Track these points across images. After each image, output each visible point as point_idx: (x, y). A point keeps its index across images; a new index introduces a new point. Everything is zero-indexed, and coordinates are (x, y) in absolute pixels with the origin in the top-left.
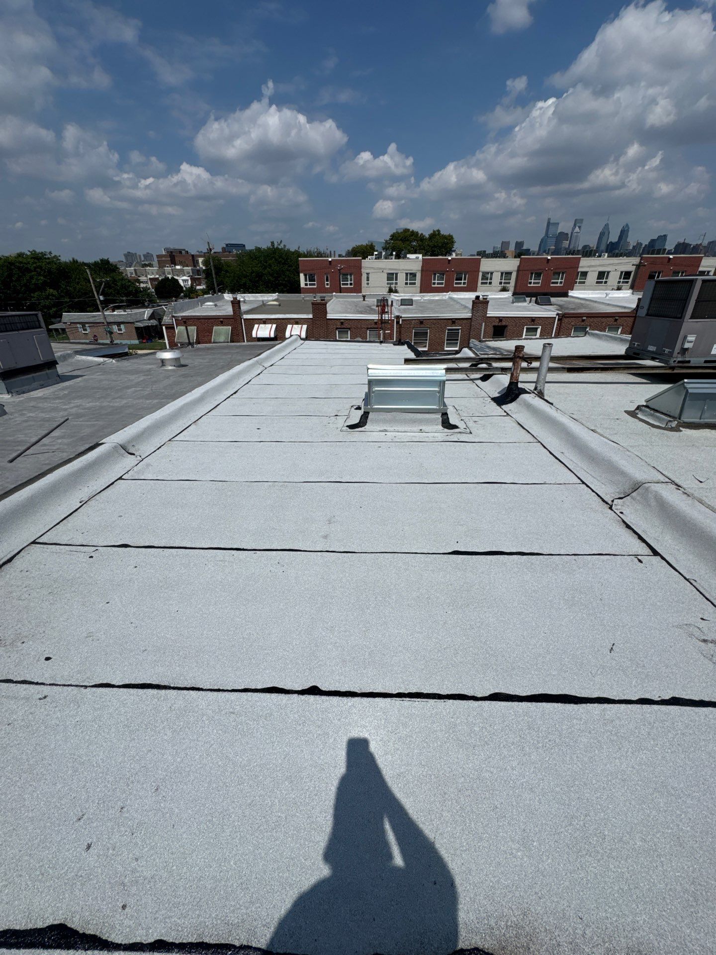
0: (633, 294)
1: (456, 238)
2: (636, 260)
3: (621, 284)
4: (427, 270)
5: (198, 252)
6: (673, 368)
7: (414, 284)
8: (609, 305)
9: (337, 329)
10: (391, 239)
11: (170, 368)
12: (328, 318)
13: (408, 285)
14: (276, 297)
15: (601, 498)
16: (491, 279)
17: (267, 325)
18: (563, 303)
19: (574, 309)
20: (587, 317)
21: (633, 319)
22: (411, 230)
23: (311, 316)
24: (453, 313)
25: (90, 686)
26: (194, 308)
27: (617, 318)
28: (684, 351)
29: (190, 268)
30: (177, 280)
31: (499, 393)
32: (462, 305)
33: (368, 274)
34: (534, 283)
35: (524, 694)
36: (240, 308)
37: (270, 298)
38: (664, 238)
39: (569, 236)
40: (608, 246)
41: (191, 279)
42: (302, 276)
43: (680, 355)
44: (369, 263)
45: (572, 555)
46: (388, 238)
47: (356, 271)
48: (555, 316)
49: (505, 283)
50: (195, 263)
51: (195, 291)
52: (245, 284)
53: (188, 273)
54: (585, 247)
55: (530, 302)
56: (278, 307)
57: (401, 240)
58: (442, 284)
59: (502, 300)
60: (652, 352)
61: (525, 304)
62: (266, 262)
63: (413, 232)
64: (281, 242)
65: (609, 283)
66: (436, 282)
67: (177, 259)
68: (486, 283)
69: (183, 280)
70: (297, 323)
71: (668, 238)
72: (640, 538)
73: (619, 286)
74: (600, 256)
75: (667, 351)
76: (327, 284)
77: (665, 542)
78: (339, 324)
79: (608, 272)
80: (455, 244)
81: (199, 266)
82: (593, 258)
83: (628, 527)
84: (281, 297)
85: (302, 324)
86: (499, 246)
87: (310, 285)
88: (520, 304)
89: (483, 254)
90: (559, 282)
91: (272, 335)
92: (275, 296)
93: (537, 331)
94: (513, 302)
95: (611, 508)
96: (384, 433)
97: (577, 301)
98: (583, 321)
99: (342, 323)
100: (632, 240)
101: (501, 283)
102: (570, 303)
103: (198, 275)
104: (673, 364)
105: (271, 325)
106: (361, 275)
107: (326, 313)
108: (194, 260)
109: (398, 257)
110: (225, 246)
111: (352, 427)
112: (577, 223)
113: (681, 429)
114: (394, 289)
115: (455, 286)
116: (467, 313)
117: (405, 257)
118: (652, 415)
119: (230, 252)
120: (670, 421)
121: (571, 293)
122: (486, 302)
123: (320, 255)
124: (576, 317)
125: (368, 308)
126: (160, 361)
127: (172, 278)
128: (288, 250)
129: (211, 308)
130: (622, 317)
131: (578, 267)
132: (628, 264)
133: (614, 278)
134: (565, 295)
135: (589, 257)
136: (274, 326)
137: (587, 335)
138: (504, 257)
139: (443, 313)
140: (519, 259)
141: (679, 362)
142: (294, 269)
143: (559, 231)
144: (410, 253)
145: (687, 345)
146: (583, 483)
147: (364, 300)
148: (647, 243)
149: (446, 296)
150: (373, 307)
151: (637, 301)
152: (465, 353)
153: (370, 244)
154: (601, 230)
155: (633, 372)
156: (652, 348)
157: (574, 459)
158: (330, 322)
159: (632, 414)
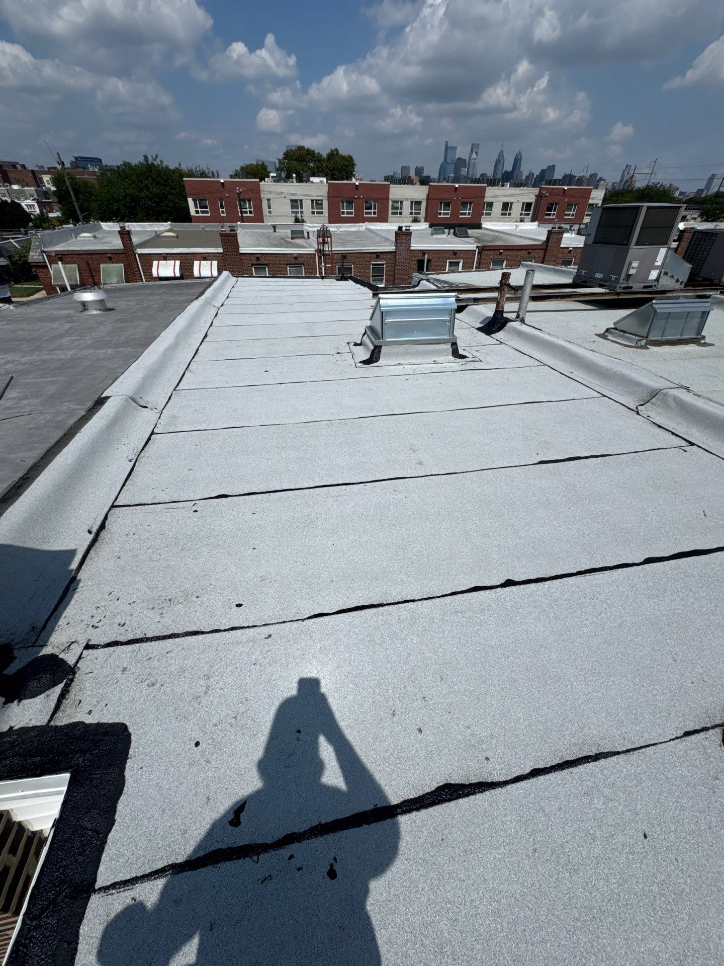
0: (539, 226)
1: (356, 160)
2: (536, 191)
3: (523, 216)
4: (334, 196)
5: (37, 166)
6: (618, 294)
7: (322, 213)
8: (521, 237)
9: (253, 265)
10: (285, 158)
11: (95, 312)
12: (241, 252)
13: (315, 215)
14: (169, 227)
15: (626, 407)
16: (401, 209)
17: (169, 262)
18: (480, 235)
19: (490, 242)
20: (504, 250)
21: (543, 251)
22: (306, 148)
23: (220, 250)
24: (376, 246)
25: (306, 619)
26: (67, 241)
27: (530, 250)
28: (629, 276)
29: (33, 188)
30: (19, 204)
31: (481, 323)
32: (382, 237)
33: (269, 200)
34: (444, 214)
35: (667, 555)
36: (131, 240)
37: (163, 227)
38: (552, 168)
39: (467, 162)
40: (503, 174)
41: (37, 202)
42: (190, 201)
43: (624, 282)
44: (267, 186)
45: (634, 452)
46: (281, 156)
47: (255, 196)
48: (475, 249)
49: (415, 213)
50: (38, 183)
51: (48, 220)
52: (118, 210)
53: (32, 195)
54: (483, 175)
55: (449, 234)
56: (176, 239)
57: (296, 159)
58: (351, 213)
59: (419, 232)
60: (600, 279)
61: (444, 236)
62: (141, 182)
63: (308, 150)
64: (157, 156)
65: (512, 215)
66: (345, 211)
67: (10, 175)
68: (396, 213)
69: (27, 205)
70: (205, 259)
71: (556, 168)
72: (674, 434)
73: (521, 218)
74: (503, 186)
75: (614, 277)
76: (223, 212)
77: (695, 434)
78: (254, 259)
79: (512, 203)
80: (356, 167)
81: (45, 186)
82: (497, 188)
83: (660, 426)
84: (175, 227)
85: (212, 260)
86: (399, 171)
87: (202, 212)
88: (439, 236)
89: (392, 179)
90: (467, 213)
91: (178, 274)
92: (167, 225)
93: (458, 266)
94: (432, 234)
95: (638, 413)
96: (401, 367)
97: (491, 233)
98: (501, 253)
99: (258, 259)
100: (525, 170)
101: (411, 213)
102: (485, 235)
103: (46, 199)
104: (618, 290)
105: (173, 261)
106: (261, 201)
107: (238, 247)
108: (35, 178)
109: (300, 180)
110: (74, 160)
111: (366, 362)
112: (474, 148)
113: (648, 346)
114: (300, 218)
115: (365, 216)
116: (390, 246)
117: (308, 181)
118: (622, 336)
119: (84, 168)
120: (640, 340)
121: (485, 225)
122: (408, 234)
123: (203, 174)
124: (493, 250)
125: (283, 241)
126: (79, 305)
127: (13, 202)
128: (167, 167)
129: (90, 241)
130: (534, 249)
131: (484, 198)
132: (529, 195)
133: (517, 209)
134: (479, 226)
135: (493, 186)
136: (178, 263)
137: (521, 266)
138: (413, 184)
139: (365, 246)
140: (428, 187)
141: (624, 288)
142: (178, 192)
143: (457, 157)
144: (314, 176)
145: (632, 272)
146: (604, 396)
147: (275, 231)
148: (538, 174)
149: (363, 227)
150: (287, 239)
151: (547, 233)
152: (425, 285)
153: (261, 163)
154: (496, 158)
155: (576, 299)
156: (599, 276)
157: (585, 377)
158: (244, 257)
159: (603, 336)
